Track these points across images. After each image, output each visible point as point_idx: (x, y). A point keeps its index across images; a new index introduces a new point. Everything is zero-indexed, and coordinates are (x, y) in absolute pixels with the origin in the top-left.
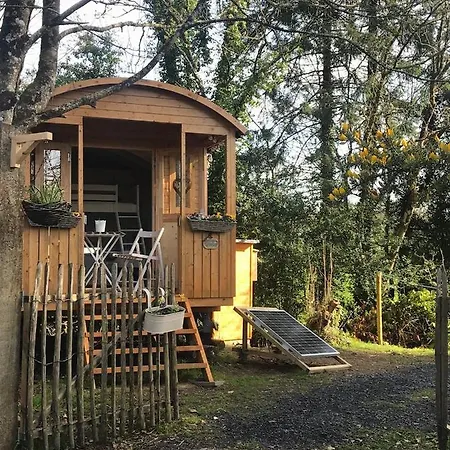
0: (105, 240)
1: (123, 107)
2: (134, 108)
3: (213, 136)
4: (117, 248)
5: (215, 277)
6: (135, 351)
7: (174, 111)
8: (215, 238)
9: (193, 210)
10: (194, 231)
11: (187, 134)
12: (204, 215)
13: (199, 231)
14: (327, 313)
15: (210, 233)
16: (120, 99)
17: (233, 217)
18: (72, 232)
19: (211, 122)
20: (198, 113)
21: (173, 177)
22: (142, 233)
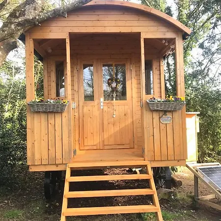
2: (106, 23)
3: (165, 39)
5: (170, 144)
7: (136, 23)
8: (169, 115)
10: (153, 111)
11: (145, 40)
13: (157, 111)
15: (165, 112)
17: (183, 99)
18: (64, 115)
19: (163, 29)
20: (151, 23)
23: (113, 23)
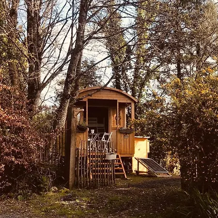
0: (94, 136)
1: (99, 95)
2: (103, 95)
3: (127, 103)
4: (97, 139)
5: (128, 148)
6: (104, 164)
7: (115, 96)
8: (128, 135)
9: (122, 126)
10: (121, 133)
11: (119, 103)
12: (125, 127)
13: (123, 133)
14: (174, 164)
15: (126, 134)
16: (99, 93)
18: (85, 133)
19: (127, 99)
20: (122, 96)
21: (115, 115)
22: (105, 134)
23: (106, 96)
